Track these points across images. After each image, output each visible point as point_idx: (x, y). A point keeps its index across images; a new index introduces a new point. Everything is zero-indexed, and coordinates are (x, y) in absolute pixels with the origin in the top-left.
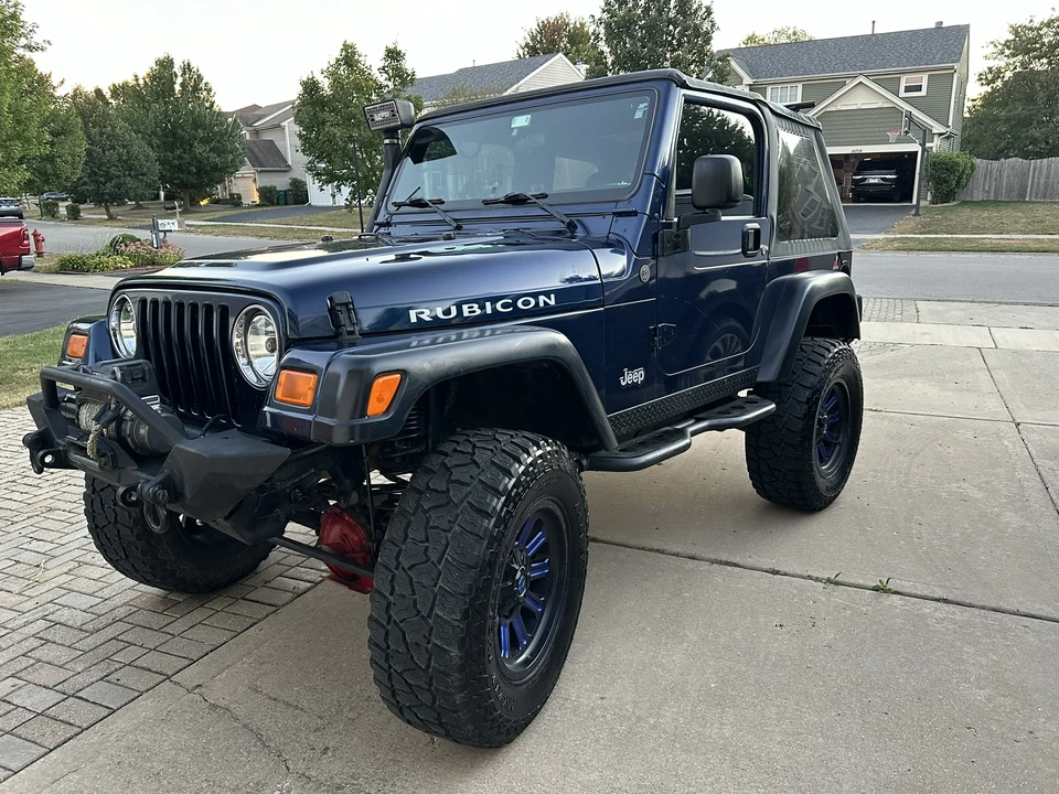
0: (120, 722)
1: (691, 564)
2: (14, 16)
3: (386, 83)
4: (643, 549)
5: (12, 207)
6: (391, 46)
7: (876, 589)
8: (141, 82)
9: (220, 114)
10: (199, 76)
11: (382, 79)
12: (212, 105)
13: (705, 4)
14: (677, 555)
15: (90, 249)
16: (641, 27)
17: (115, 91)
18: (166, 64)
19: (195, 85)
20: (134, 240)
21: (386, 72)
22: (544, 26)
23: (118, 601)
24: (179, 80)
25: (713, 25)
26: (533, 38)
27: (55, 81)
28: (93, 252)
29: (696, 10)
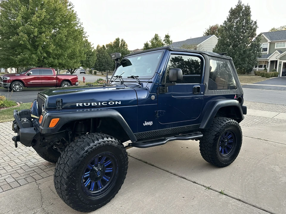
0: (20, 189)
1: (173, 176)
2: (82, 30)
3: (165, 43)
4: (164, 170)
5: (83, 71)
6: (167, 35)
7: (220, 193)
8: (112, 44)
9: (129, 51)
10: (125, 42)
11: (164, 43)
12: (127, 49)
13: (254, 21)
14: (171, 173)
15: (93, 81)
16: (235, 28)
17: (107, 46)
18: (118, 40)
19: (124, 44)
20: (102, 80)
21: (165, 41)
22: (212, 28)
23: (41, 162)
24: (120, 43)
25: (257, 26)
26: (208, 31)
27: (91, 44)
28: (93, 82)
29: (251, 22)
